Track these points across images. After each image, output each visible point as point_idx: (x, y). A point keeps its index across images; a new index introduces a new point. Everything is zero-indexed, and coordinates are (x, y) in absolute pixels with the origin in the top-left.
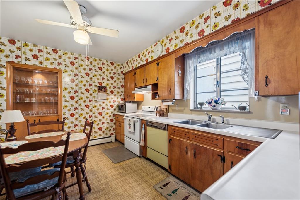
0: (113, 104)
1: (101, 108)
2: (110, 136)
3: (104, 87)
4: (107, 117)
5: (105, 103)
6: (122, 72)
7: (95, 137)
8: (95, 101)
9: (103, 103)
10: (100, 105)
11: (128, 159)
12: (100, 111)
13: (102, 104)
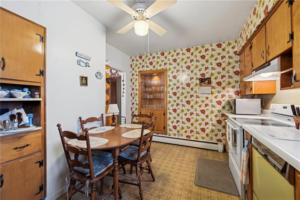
0: (221, 100)
1: (203, 104)
2: (217, 142)
3: (208, 78)
4: (212, 116)
5: (210, 99)
6: (235, 53)
7: (197, 139)
8: (196, 96)
9: (207, 98)
10: (203, 102)
11: (219, 190)
12: (203, 108)
13: (204, 99)
